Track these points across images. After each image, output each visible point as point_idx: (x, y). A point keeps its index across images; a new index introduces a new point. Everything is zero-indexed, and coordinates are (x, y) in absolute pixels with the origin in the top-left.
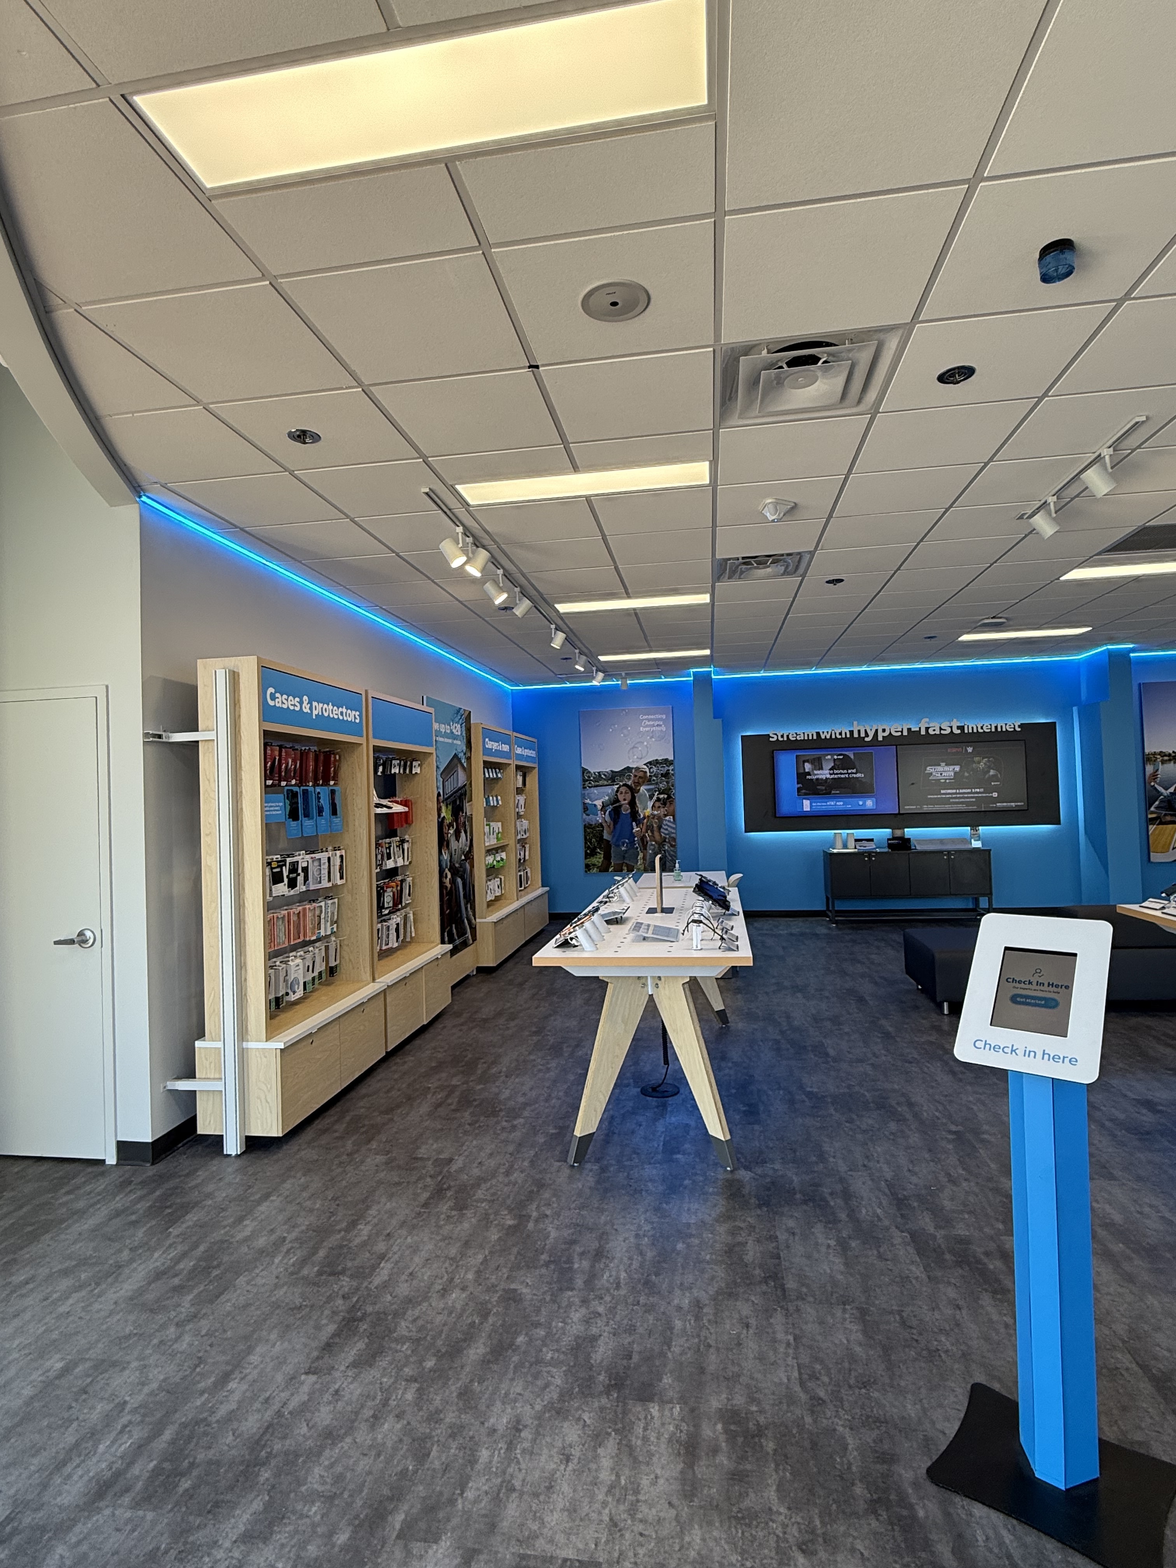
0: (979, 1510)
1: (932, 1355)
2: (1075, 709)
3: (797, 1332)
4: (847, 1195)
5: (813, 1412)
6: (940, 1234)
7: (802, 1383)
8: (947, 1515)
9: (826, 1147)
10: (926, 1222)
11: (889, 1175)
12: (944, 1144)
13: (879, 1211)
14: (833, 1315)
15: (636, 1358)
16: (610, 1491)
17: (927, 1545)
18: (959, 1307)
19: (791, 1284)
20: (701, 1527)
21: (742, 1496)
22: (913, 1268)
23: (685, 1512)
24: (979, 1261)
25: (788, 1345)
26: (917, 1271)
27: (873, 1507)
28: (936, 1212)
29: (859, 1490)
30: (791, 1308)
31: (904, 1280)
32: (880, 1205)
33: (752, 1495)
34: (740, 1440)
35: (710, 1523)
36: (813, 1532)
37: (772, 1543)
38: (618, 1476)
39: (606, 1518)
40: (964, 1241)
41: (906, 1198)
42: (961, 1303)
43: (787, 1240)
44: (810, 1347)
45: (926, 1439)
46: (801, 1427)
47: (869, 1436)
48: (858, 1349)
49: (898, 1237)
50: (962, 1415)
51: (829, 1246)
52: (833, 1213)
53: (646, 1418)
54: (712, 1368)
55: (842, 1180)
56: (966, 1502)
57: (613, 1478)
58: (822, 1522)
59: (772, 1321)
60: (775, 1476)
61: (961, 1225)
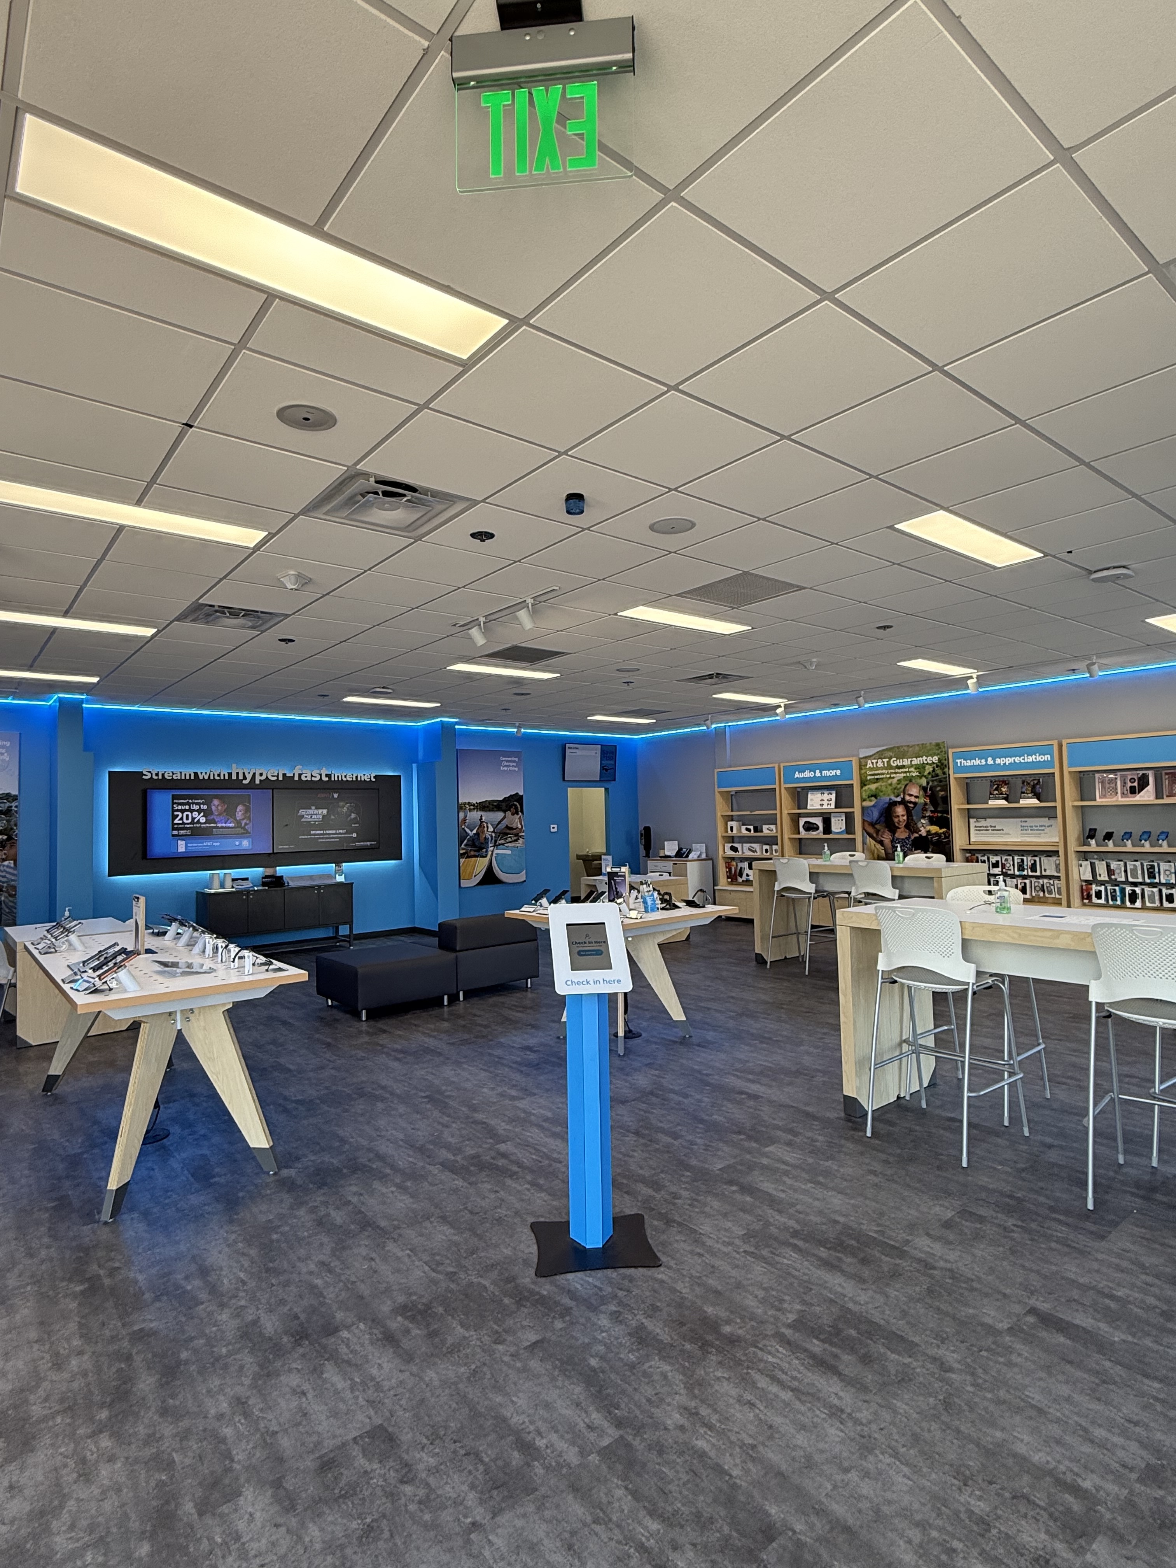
0: (570, 1276)
1: (500, 1221)
2: (414, 766)
3: (409, 1247)
4: (380, 1157)
5: (453, 1281)
6: (459, 1158)
7: (433, 1270)
8: (557, 1286)
9: (341, 1133)
10: (445, 1154)
11: (401, 1136)
12: (423, 1106)
13: (410, 1159)
14: (426, 1228)
15: (303, 1317)
16: (352, 1390)
17: (557, 1303)
18: (497, 1192)
19: (383, 1223)
20: (431, 1370)
21: (443, 1342)
22: (456, 1182)
23: (415, 1369)
24: (491, 1164)
25: (409, 1256)
26: (459, 1183)
27: (519, 1303)
28: (448, 1147)
29: (506, 1301)
30: (396, 1237)
31: (456, 1191)
32: (409, 1155)
33: (449, 1338)
34: (419, 1317)
35: (435, 1364)
36: (497, 1332)
37: (478, 1350)
38: (352, 1379)
39: (364, 1403)
40: (476, 1156)
41: (423, 1146)
42: (497, 1188)
43: (360, 1200)
44: (425, 1250)
45: (524, 1260)
46: (452, 1291)
47: (494, 1275)
48: (456, 1238)
49: (435, 1170)
50: (535, 1241)
51: (392, 1192)
52: (380, 1172)
53: (343, 1341)
54: (366, 1293)
55: (370, 1150)
56: (562, 1276)
57: (349, 1382)
58: (499, 1326)
59: (387, 1248)
60: (455, 1322)
61: (468, 1148)
